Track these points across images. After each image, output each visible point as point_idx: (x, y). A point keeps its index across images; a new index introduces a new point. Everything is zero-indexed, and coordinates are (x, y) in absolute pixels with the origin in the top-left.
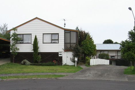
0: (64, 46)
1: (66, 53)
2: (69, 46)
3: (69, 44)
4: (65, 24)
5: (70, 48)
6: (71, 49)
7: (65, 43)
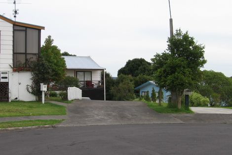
0: (13, 60)
1: (16, 74)
2: (22, 59)
3: (24, 56)
4: (16, 12)
5: (26, 63)
6: (27, 66)
7: (14, 53)
